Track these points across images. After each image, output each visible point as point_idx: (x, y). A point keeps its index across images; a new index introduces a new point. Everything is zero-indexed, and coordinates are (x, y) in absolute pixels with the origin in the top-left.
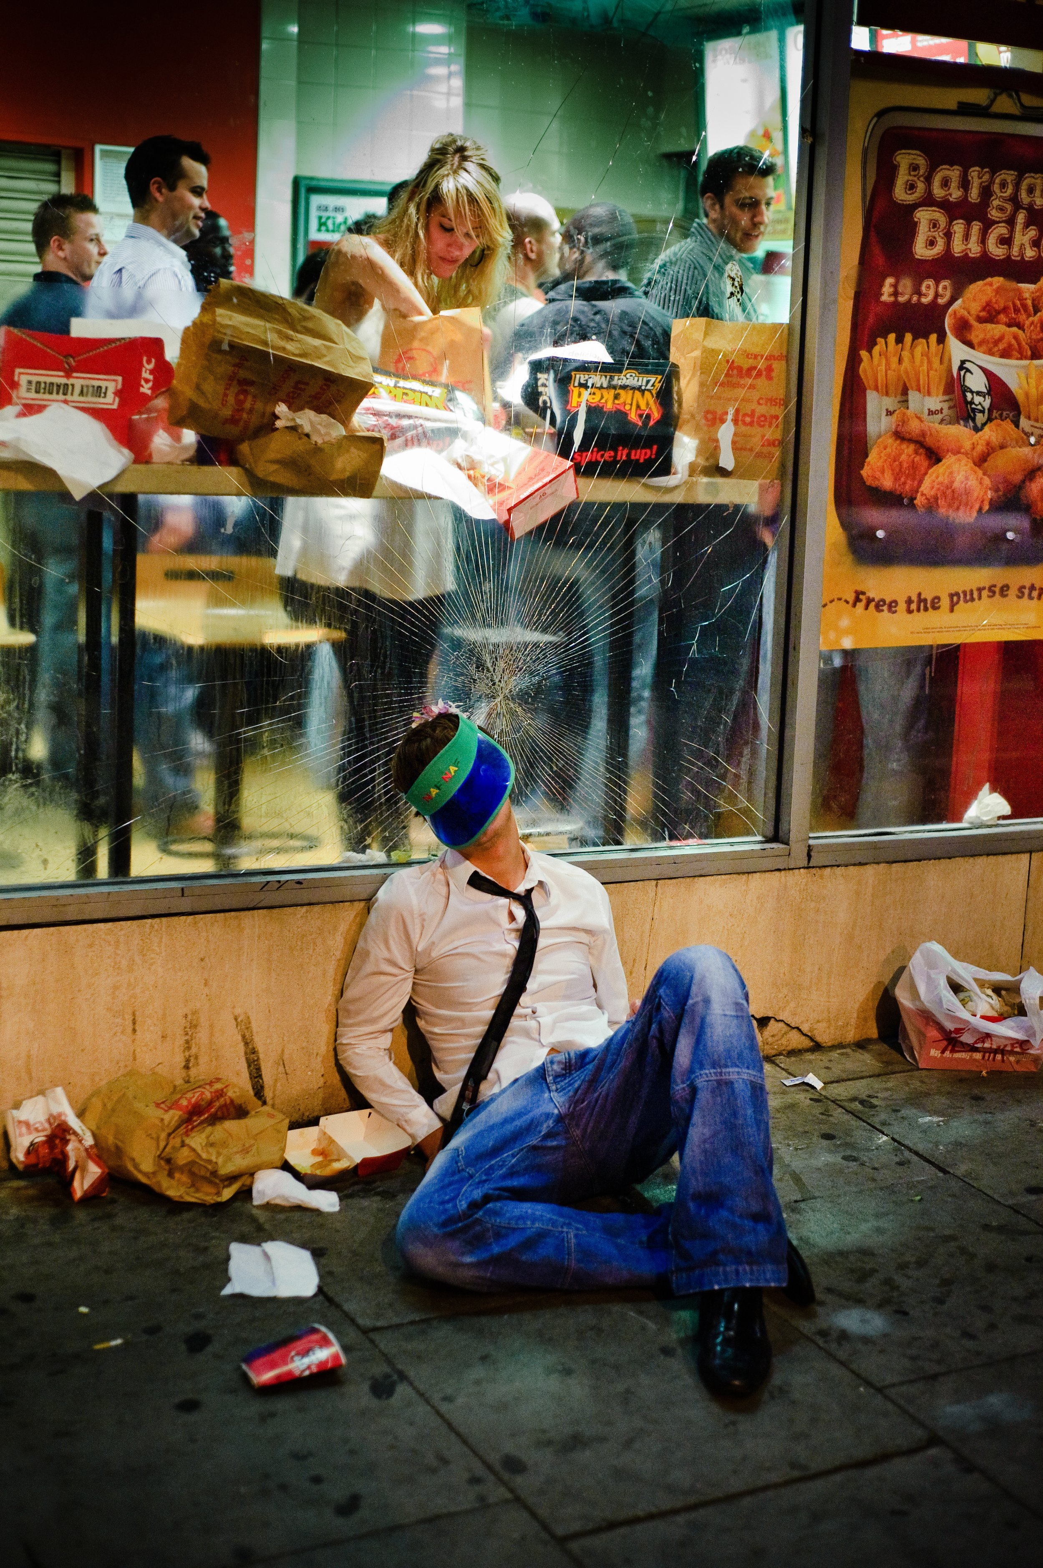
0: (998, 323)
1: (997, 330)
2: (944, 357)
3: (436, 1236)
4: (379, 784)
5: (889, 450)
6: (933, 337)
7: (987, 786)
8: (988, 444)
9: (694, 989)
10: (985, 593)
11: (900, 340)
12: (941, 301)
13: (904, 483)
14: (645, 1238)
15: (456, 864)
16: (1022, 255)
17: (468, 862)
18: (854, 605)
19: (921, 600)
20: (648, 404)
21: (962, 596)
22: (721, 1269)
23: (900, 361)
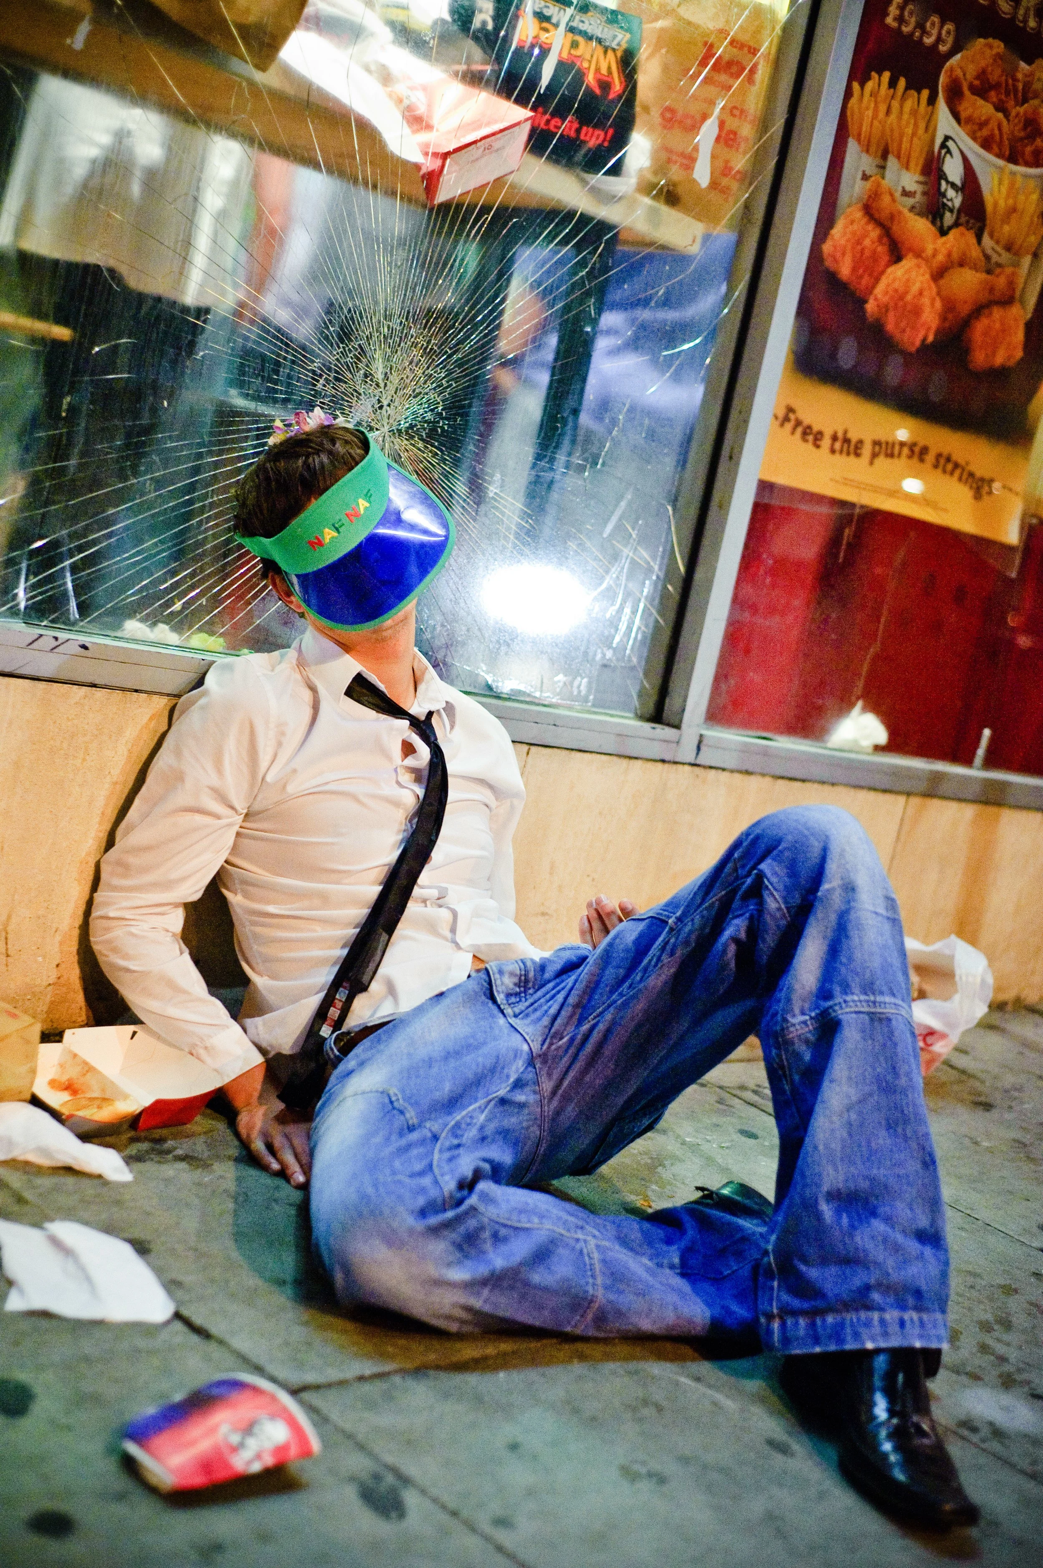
0: (986, 99)
1: (984, 109)
2: (930, 124)
3: (411, 1231)
4: (208, 519)
5: (855, 227)
6: (925, 93)
7: (860, 704)
8: (949, 255)
9: (832, 867)
10: (906, 451)
11: (893, 84)
12: (943, 48)
13: (861, 277)
14: (676, 1260)
15: (323, 659)
16: (1025, 21)
17: (347, 657)
18: (782, 425)
19: (847, 441)
20: (609, 68)
21: (884, 446)
22: (876, 1316)
23: (888, 112)
